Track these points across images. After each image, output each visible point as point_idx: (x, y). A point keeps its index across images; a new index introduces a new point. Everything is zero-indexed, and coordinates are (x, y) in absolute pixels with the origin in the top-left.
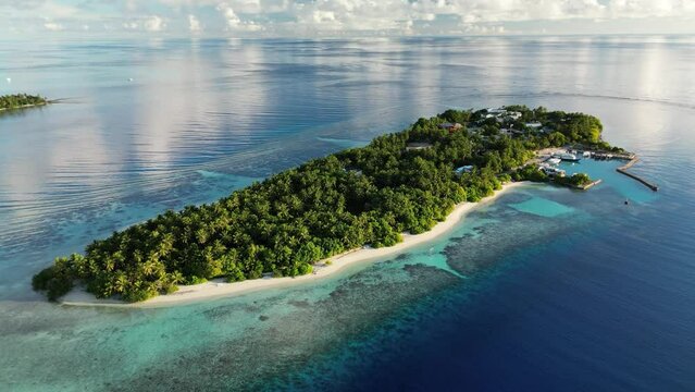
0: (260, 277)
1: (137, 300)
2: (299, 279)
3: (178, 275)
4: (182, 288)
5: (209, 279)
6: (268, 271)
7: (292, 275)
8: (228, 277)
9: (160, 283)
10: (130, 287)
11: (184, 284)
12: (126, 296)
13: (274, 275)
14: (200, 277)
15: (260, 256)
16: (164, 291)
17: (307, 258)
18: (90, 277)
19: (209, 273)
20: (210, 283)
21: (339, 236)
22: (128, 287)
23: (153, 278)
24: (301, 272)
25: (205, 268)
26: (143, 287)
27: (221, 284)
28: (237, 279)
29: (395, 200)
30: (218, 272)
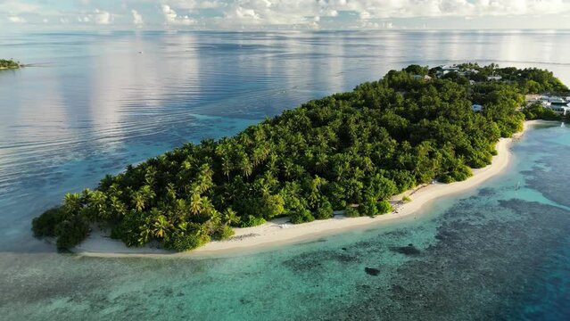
0: (332, 217)
1: (185, 248)
2: (380, 218)
3: (231, 214)
4: (238, 232)
5: (268, 219)
6: (339, 210)
7: (370, 214)
8: (293, 217)
9: (211, 225)
10: (173, 231)
11: (239, 226)
12: (170, 243)
13: (348, 214)
14: (257, 216)
15: (324, 191)
16: (217, 235)
17: (381, 192)
18: (115, 219)
19: (270, 211)
20: (271, 224)
21: (409, 167)
22: (169, 231)
23: (202, 218)
24: (382, 210)
25: (262, 205)
26: (190, 230)
27: (286, 226)
28: (305, 219)
29: (447, 130)
30: (281, 210)
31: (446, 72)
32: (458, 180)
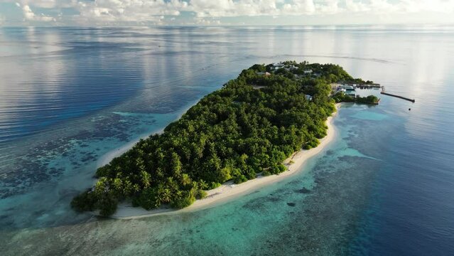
0: (256, 177)
1: (184, 206)
2: (282, 175)
3: (204, 184)
4: (209, 193)
5: (222, 183)
6: (260, 172)
7: (276, 173)
8: (236, 180)
9: (193, 191)
10: (174, 197)
11: (207, 189)
12: (175, 204)
13: (264, 175)
14: (216, 182)
15: (249, 162)
16: (199, 196)
17: (279, 159)
19: (223, 178)
20: (224, 186)
21: (289, 142)
22: (172, 198)
23: (189, 187)
24: (282, 170)
25: (218, 175)
26: (184, 196)
27: (233, 186)
28: (243, 181)
30: (229, 177)
31: (277, 68)
32: (314, 147)
